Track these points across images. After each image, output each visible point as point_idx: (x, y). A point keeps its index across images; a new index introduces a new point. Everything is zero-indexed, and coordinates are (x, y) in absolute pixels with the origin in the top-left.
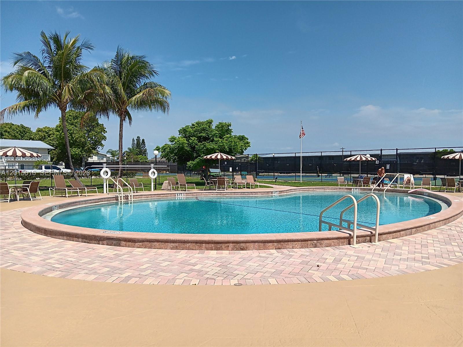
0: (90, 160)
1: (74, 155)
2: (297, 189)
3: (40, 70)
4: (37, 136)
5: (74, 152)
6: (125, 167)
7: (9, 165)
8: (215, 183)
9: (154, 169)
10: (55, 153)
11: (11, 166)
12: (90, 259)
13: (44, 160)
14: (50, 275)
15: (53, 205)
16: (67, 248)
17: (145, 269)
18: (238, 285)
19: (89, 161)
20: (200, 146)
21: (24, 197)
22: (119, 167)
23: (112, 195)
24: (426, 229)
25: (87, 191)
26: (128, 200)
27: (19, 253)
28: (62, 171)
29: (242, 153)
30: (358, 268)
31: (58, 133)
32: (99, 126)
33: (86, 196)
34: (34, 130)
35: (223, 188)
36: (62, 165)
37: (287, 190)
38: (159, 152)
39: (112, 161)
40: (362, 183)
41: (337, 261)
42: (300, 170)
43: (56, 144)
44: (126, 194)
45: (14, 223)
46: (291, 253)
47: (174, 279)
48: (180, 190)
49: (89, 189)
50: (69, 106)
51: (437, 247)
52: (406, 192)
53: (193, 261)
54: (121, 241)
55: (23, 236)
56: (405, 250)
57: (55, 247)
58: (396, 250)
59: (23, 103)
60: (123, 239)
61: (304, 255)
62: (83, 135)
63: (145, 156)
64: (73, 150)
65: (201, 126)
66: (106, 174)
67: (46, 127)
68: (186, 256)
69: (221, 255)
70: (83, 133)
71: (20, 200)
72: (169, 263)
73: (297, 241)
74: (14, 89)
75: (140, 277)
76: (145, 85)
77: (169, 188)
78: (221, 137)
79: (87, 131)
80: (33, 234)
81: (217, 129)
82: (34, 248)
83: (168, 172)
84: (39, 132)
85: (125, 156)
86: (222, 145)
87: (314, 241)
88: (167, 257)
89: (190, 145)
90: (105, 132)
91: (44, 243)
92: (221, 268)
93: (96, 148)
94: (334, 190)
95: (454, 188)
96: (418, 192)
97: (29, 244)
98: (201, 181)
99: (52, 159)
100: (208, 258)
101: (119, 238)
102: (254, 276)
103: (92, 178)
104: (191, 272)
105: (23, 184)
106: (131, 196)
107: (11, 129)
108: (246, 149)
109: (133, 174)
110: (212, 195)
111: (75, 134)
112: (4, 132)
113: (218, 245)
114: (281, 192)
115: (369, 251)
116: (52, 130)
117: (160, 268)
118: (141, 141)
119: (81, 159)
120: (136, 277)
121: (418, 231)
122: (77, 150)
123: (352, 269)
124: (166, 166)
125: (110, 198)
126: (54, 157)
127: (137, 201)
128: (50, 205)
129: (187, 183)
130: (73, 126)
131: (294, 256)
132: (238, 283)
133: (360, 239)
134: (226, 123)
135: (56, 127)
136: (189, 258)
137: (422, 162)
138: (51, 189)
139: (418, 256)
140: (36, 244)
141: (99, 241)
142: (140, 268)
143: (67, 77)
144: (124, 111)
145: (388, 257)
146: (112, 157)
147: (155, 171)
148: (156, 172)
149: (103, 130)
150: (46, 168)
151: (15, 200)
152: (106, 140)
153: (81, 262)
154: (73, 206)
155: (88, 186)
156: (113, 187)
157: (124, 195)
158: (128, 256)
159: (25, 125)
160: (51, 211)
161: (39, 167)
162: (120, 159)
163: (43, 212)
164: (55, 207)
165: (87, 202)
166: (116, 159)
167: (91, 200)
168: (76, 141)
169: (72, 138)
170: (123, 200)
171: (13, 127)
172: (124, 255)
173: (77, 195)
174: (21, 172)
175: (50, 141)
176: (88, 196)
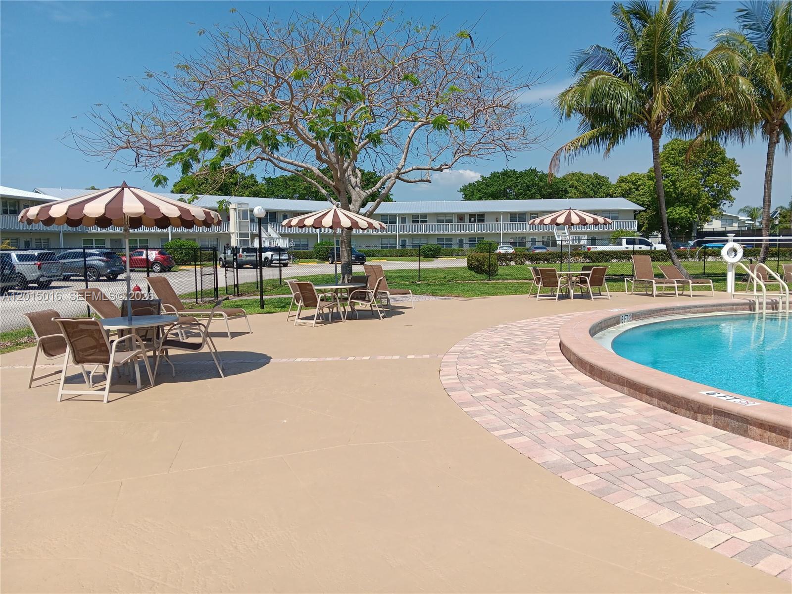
0: (707, 227)
1: (678, 219)
3: (616, 73)
4: (617, 190)
5: (677, 214)
6: (775, 240)
7: (573, 238)
10: (646, 218)
11: (576, 240)
12: (668, 459)
13: (628, 229)
14: (575, 482)
15: (621, 313)
16: (624, 415)
19: (704, 230)
21: (582, 293)
22: (761, 240)
23: (744, 297)
25: (693, 287)
26: (777, 310)
27: (535, 409)
28: (655, 248)
31: (651, 182)
32: (726, 162)
33: (689, 296)
34: (613, 181)
36: (656, 237)
39: (749, 228)
43: (649, 201)
44: (774, 299)
45: (549, 342)
49: (697, 283)
50: (666, 128)
54: (750, 425)
55: (553, 371)
57: (603, 407)
59: (589, 133)
60: (757, 421)
62: (695, 182)
64: (676, 211)
66: (733, 255)
67: (633, 173)
70: (696, 179)
71: (576, 297)
74: (573, 112)
79: (703, 174)
82: (563, 403)
84: (621, 183)
85: (776, 217)
90: (737, 172)
91: (587, 393)
93: (720, 205)
97: (557, 391)
99: (640, 227)
101: (745, 415)
103: (707, 260)
105: (582, 271)
106: (784, 303)
107: (580, 182)
112: (569, 187)
116: (643, 177)
119: (691, 225)
122: (684, 210)
125: (738, 304)
126: (643, 223)
128: (615, 311)
130: (678, 167)
135: (649, 172)
138: (627, 281)
140: (569, 392)
141: (697, 413)
143: (664, 74)
144: (778, 124)
146: (751, 220)
149: (734, 169)
150: (628, 243)
151: (567, 297)
152: (739, 188)
153: (648, 460)
154: (661, 316)
155: (696, 277)
156: (746, 280)
157: (768, 300)
158: (766, 471)
159: (601, 174)
160: (618, 323)
161: (617, 241)
162: (764, 224)
163: (600, 324)
164: (626, 317)
165: (689, 310)
166: (758, 224)
167: (696, 307)
168: (682, 194)
169: (676, 188)
170: (765, 311)
171: (583, 178)
172: (754, 464)
173: (674, 292)
174: (589, 249)
175: (639, 198)
176: (693, 296)
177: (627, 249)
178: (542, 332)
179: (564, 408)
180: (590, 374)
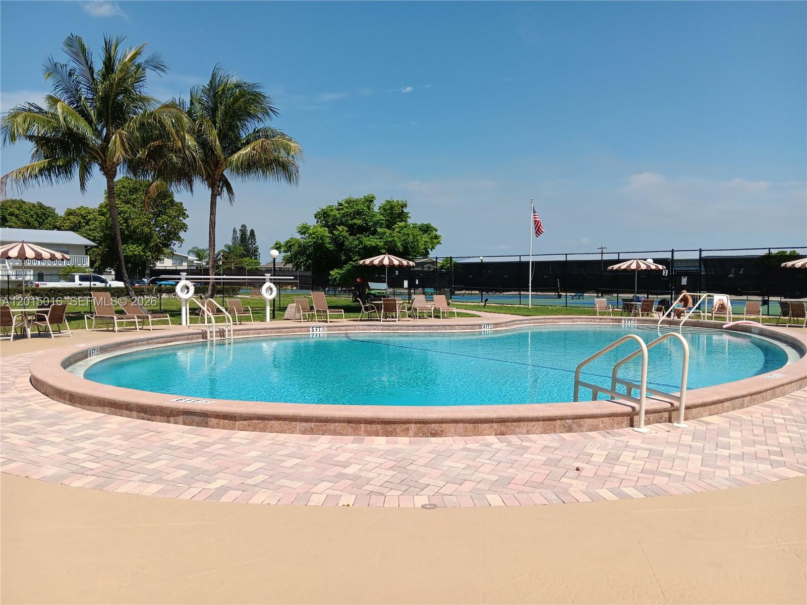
0: (159, 265)
1: (131, 256)
2: (524, 320)
4: (65, 223)
5: (130, 251)
6: (220, 279)
7: (17, 273)
8: (379, 307)
9: (271, 282)
10: (99, 254)
11: (21, 275)
12: (151, 453)
13: (79, 265)
14: (75, 484)
15: (88, 347)
16: (109, 429)
17: (253, 472)
18: (428, 506)
19: (156, 268)
20: (352, 241)
21: (39, 332)
22: (209, 279)
23: (197, 328)
24: (768, 397)
25: (152, 321)
26: (224, 337)
27: (21, 439)
28: (110, 285)
29: (426, 254)
30: (655, 473)
31: (103, 218)
32: (175, 205)
33: (150, 330)
34: (61, 212)
35: (393, 317)
36: (110, 273)
37: (507, 323)
38: (280, 253)
39: (197, 267)
40: (640, 310)
41: (613, 459)
42: (529, 286)
43: (100, 237)
44: (221, 328)
45: (18, 380)
46: (525, 444)
47: (308, 494)
48: (317, 320)
49: (155, 317)
50: (120, 169)
51: (794, 432)
52: (719, 327)
53: (342, 458)
54: (210, 417)
55: (30, 405)
56: (736, 438)
57: (88, 427)
58: (719, 438)
59: (44, 162)
60: (214, 413)
61: (550, 447)
62: (147, 221)
63: (256, 259)
64: (129, 249)
65: (355, 207)
66: (186, 291)
67: (82, 207)
68: (329, 448)
69: (395, 446)
70: (147, 218)
71: (33, 336)
72: (299, 461)
73: (537, 419)
75: (243, 488)
76: (256, 132)
77: (298, 316)
78: (389, 227)
79: (154, 214)
80: (51, 402)
81: (383, 212)
82: (49, 429)
83: (295, 288)
84: (69, 215)
85: (220, 259)
86: (392, 241)
87: (567, 421)
88: (294, 450)
89: (335, 240)
90: (185, 216)
91: (68, 419)
92: (396, 473)
93: (170, 245)
94: (591, 322)
95: (804, 320)
96: (740, 328)
97: (40, 421)
98: (354, 304)
99: (92, 263)
100: (371, 452)
101: (205, 411)
102: (458, 489)
103: (162, 297)
104: (338, 479)
105: (38, 308)
106: (229, 331)
107: (21, 210)
108: (433, 248)
109: (234, 290)
110: (374, 329)
111: (132, 220)
112: (9, 215)
113: (388, 427)
114: (496, 325)
115: (669, 440)
116: (94, 212)
117: (281, 471)
118: (248, 233)
119: (144, 263)
120: (234, 489)
121: (754, 401)
122: (137, 248)
123: (642, 475)
124: (293, 278)
125: (192, 334)
126: (96, 259)
127: (241, 340)
128: (82, 346)
129: (330, 307)
130: (129, 205)
131: (531, 449)
132: (428, 503)
133: (652, 416)
134: (398, 201)
135: (100, 207)
136: (335, 452)
137: (740, 273)
138: (88, 318)
139: (761, 449)
140: (53, 420)
141: (169, 417)
142: (243, 470)
143: (118, 117)
144: (218, 179)
145: (705, 451)
146: (198, 260)
147: (272, 285)
148: (274, 289)
149: (182, 213)
150: (82, 279)
151: (24, 336)
152: (187, 230)
153: (135, 457)
154: (126, 348)
155: (153, 312)
156: (198, 314)
157: (217, 330)
158: (221, 446)
159: (46, 204)
160: (86, 357)
161: (69, 277)
162: (210, 265)
163: (69, 360)
164: (94, 351)
165: (151, 341)
166: (204, 264)
167: (157, 338)
168: (134, 231)
169: (128, 226)
170: (215, 339)
171: (24, 207)
172: (214, 443)
173: (134, 327)
174: (37, 285)
175: (89, 232)
176: (153, 330)
177: (80, 286)
178: (7, 372)
179: (50, 433)
180: (69, 403)
